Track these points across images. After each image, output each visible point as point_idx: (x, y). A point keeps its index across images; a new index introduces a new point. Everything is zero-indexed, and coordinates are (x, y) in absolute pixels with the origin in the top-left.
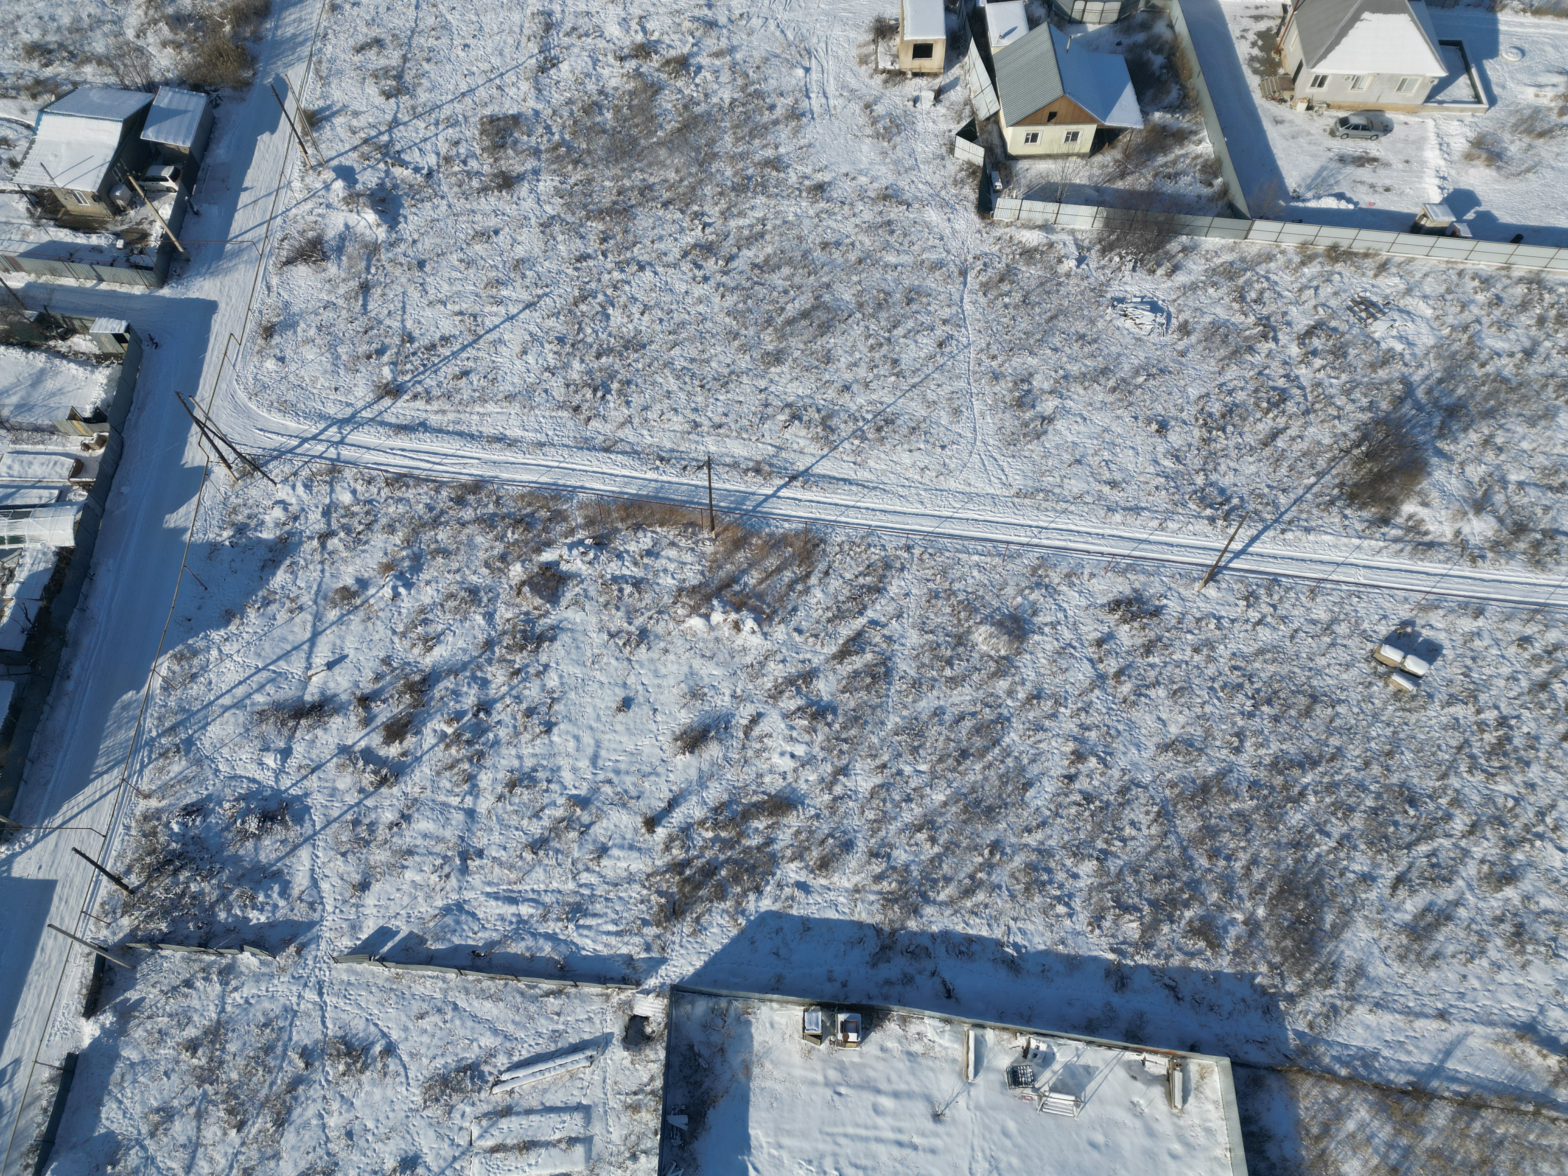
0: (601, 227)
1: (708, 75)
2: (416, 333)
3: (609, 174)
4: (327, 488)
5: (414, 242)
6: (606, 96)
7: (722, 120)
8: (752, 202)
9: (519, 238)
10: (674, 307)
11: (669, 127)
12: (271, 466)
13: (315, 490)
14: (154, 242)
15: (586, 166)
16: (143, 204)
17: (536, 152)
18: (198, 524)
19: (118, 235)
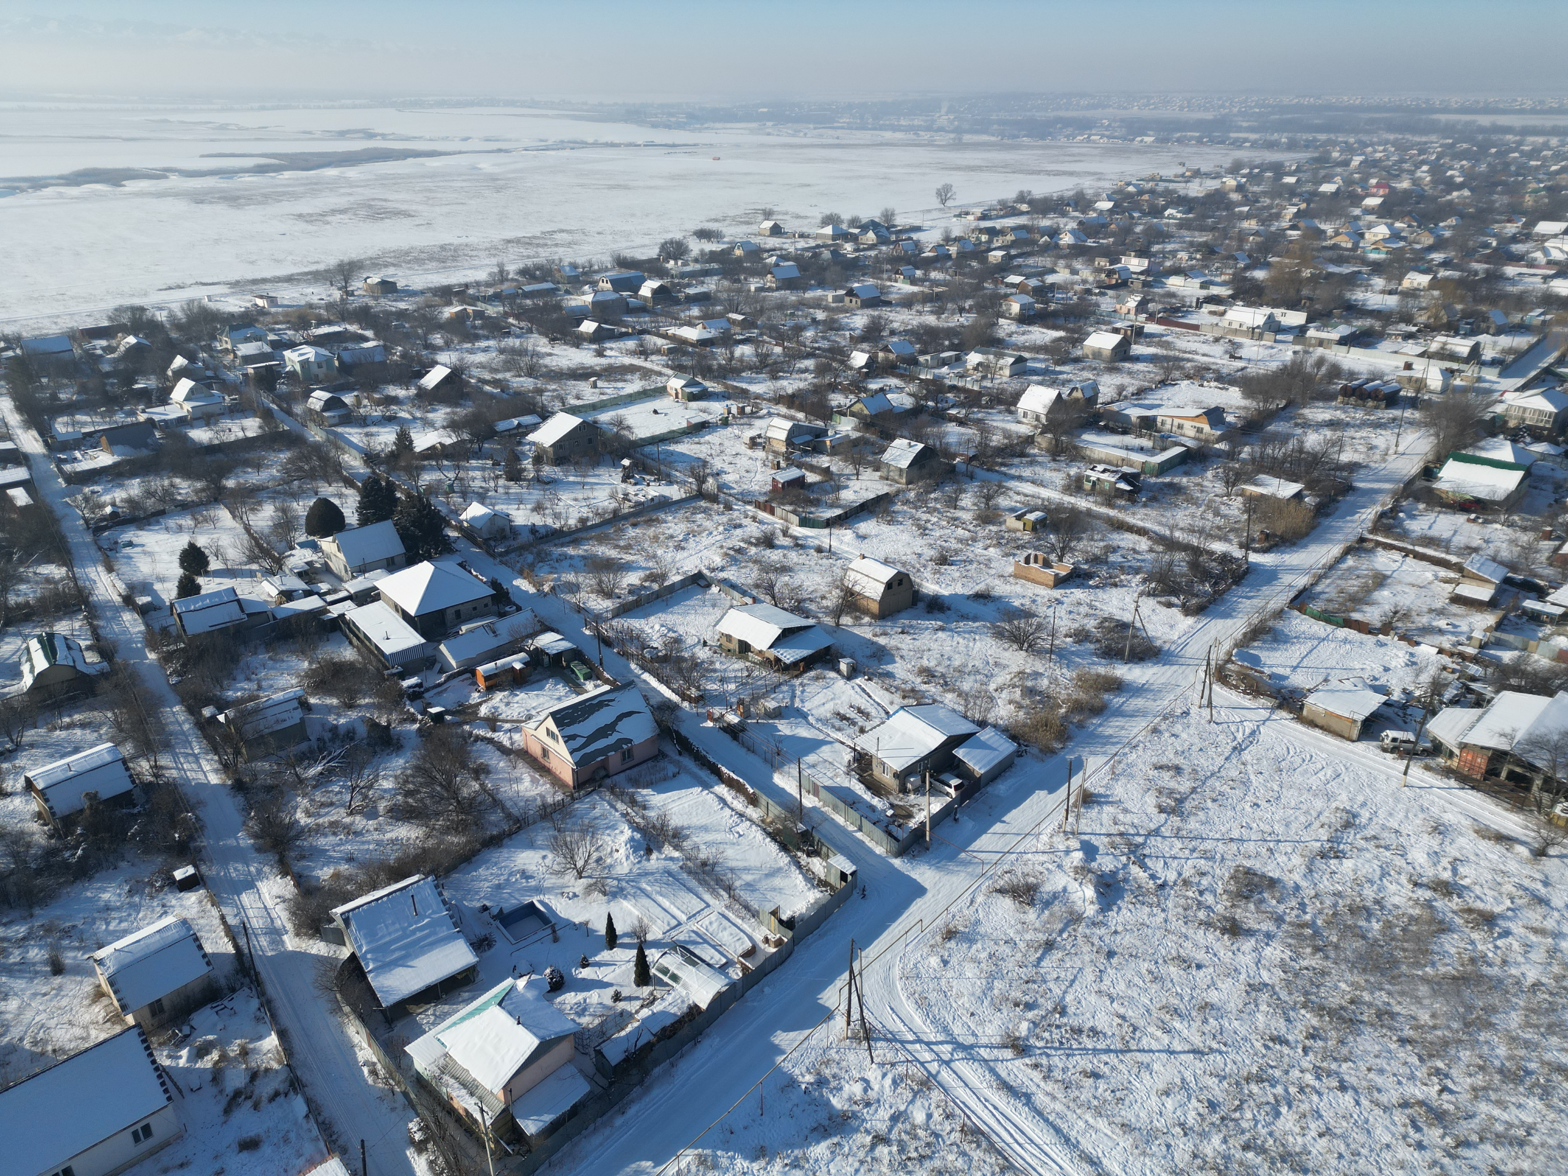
0: (1315, 1022)
1: (1516, 945)
2: (1071, 1010)
3: (1348, 976)
4: (910, 1096)
5: (1116, 932)
6: (1382, 908)
7: (1515, 995)
8: (1522, 1100)
9: (1220, 984)
10: (1364, 1151)
11: (1443, 970)
12: (879, 1044)
13: (899, 1090)
14: (913, 824)
15: (1327, 957)
16: (924, 794)
17: (1279, 920)
18: (795, 1054)
19: (892, 806)
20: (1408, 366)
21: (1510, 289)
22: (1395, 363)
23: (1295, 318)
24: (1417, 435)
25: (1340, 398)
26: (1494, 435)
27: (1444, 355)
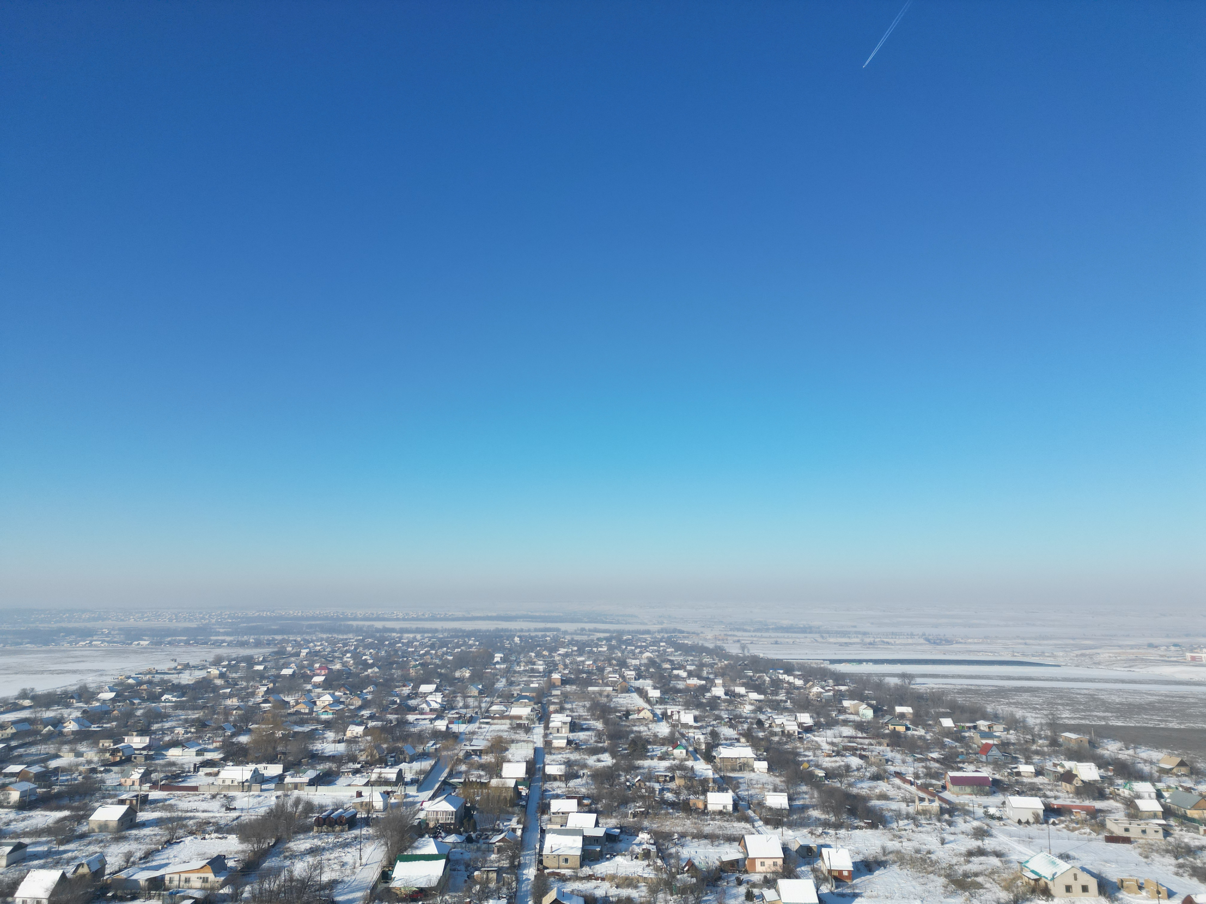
20: (359, 794)
21: (412, 730)
22: (350, 794)
23: (274, 770)
24: (373, 847)
25: (315, 828)
26: (422, 836)
27: (382, 782)
